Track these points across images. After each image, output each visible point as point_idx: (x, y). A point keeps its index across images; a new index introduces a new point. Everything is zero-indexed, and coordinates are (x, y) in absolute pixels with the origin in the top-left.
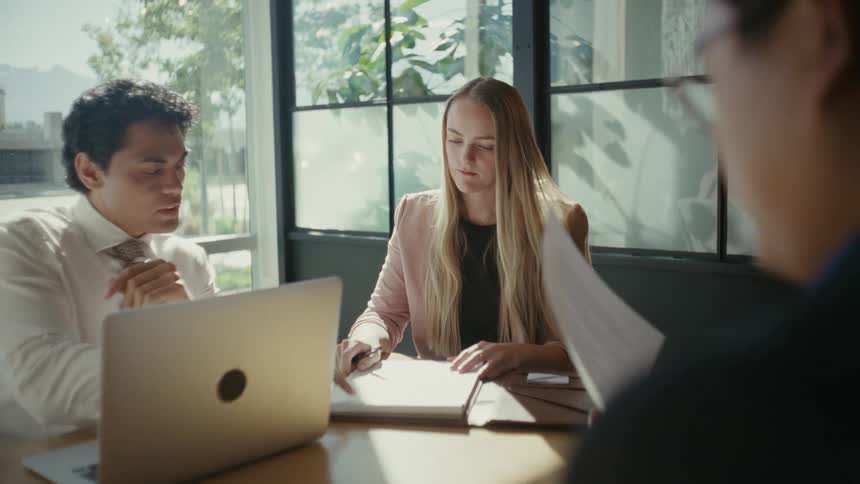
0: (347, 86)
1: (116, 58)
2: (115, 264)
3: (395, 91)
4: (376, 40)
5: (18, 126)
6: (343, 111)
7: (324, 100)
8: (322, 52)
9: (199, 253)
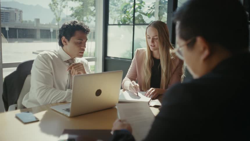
0: (123, 19)
1: (56, 4)
2: (68, 64)
3: (135, 21)
4: (131, 8)
5: (26, 21)
6: (121, 26)
7: (116, 23)
8: (115, 7)
9: (86, 61)
